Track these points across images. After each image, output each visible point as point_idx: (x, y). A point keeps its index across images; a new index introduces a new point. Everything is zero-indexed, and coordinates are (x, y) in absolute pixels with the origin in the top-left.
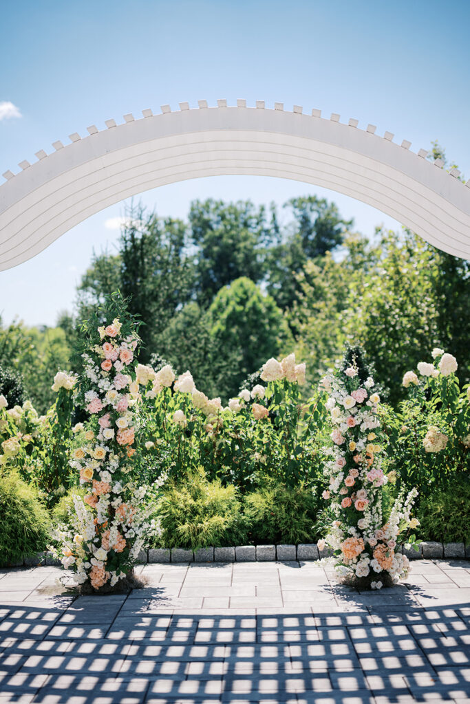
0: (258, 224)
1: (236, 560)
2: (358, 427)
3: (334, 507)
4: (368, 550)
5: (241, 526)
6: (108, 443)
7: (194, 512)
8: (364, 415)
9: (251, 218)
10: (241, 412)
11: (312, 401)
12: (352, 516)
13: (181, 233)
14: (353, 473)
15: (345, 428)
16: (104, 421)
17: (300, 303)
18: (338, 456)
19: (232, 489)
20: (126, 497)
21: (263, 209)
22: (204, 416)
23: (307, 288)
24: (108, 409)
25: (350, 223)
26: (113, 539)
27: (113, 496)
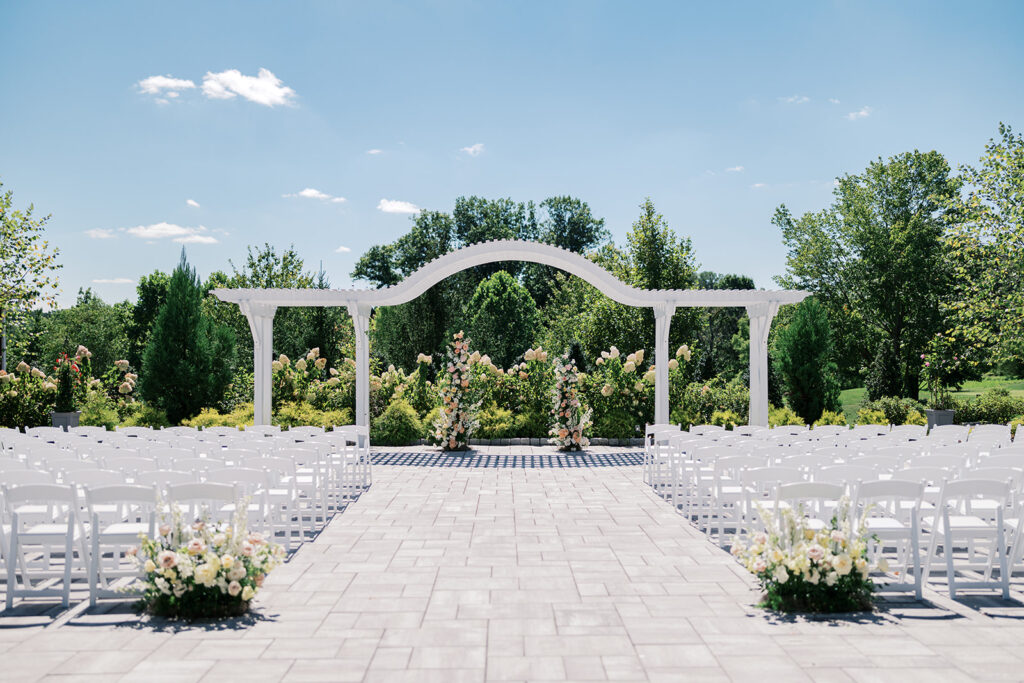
0: (517, 221)
1: (511, 444)
2: (567, 381)
3: (556, 417)
4: (571, 434)
5: (514, 430)
6: (457, 386)
7: (491, 421)
8: (571, 375)
9: (511, 215)
10: (514, 376)
11: (550, 370)
12: (564, 420)
13: (447, 228)
14: (565, 401)
15: (561, 381)
16: (455, 376)
17: (551, 303)
18: (558, 393)
19: (509, 412)
20: (465, 410)
21: (522, 207)
22: (496, 377)
23: (556, 292)
24: (457, 370)
25: (601, 222)
26: (459, 427)
27: (459, 409)
